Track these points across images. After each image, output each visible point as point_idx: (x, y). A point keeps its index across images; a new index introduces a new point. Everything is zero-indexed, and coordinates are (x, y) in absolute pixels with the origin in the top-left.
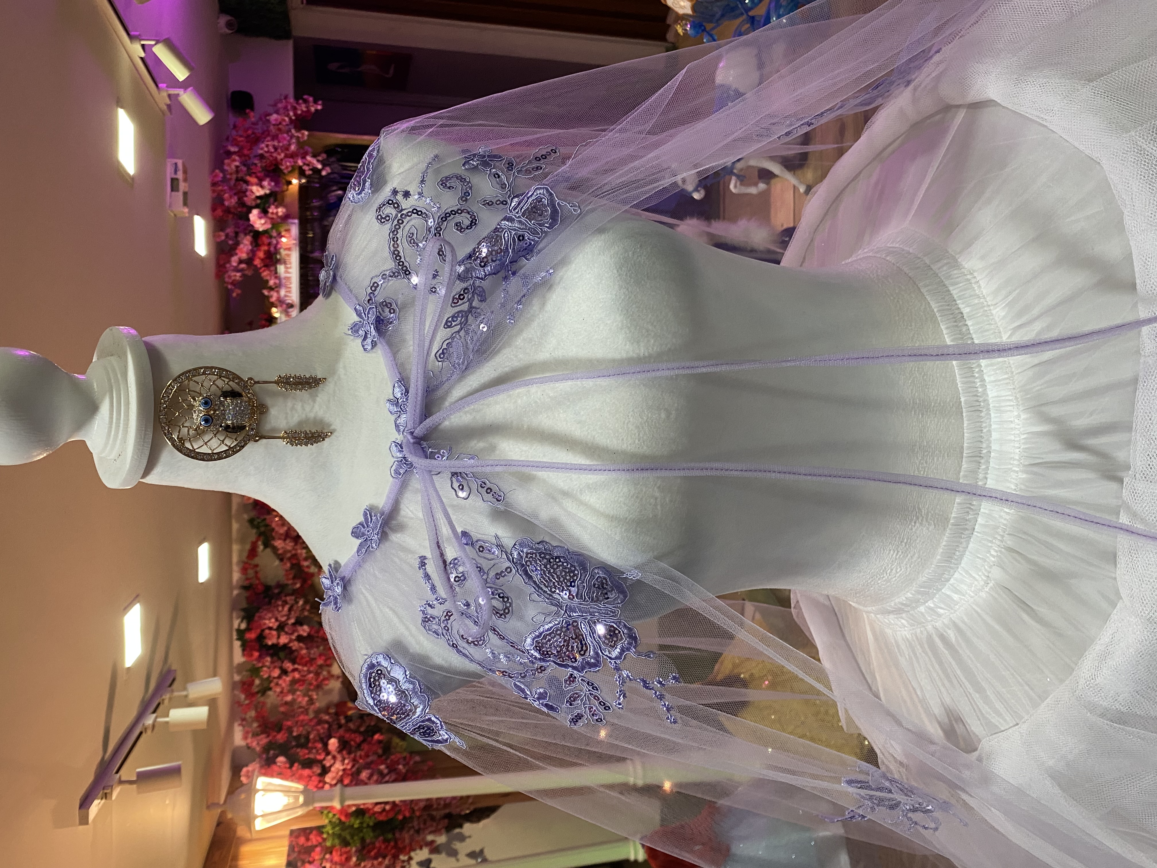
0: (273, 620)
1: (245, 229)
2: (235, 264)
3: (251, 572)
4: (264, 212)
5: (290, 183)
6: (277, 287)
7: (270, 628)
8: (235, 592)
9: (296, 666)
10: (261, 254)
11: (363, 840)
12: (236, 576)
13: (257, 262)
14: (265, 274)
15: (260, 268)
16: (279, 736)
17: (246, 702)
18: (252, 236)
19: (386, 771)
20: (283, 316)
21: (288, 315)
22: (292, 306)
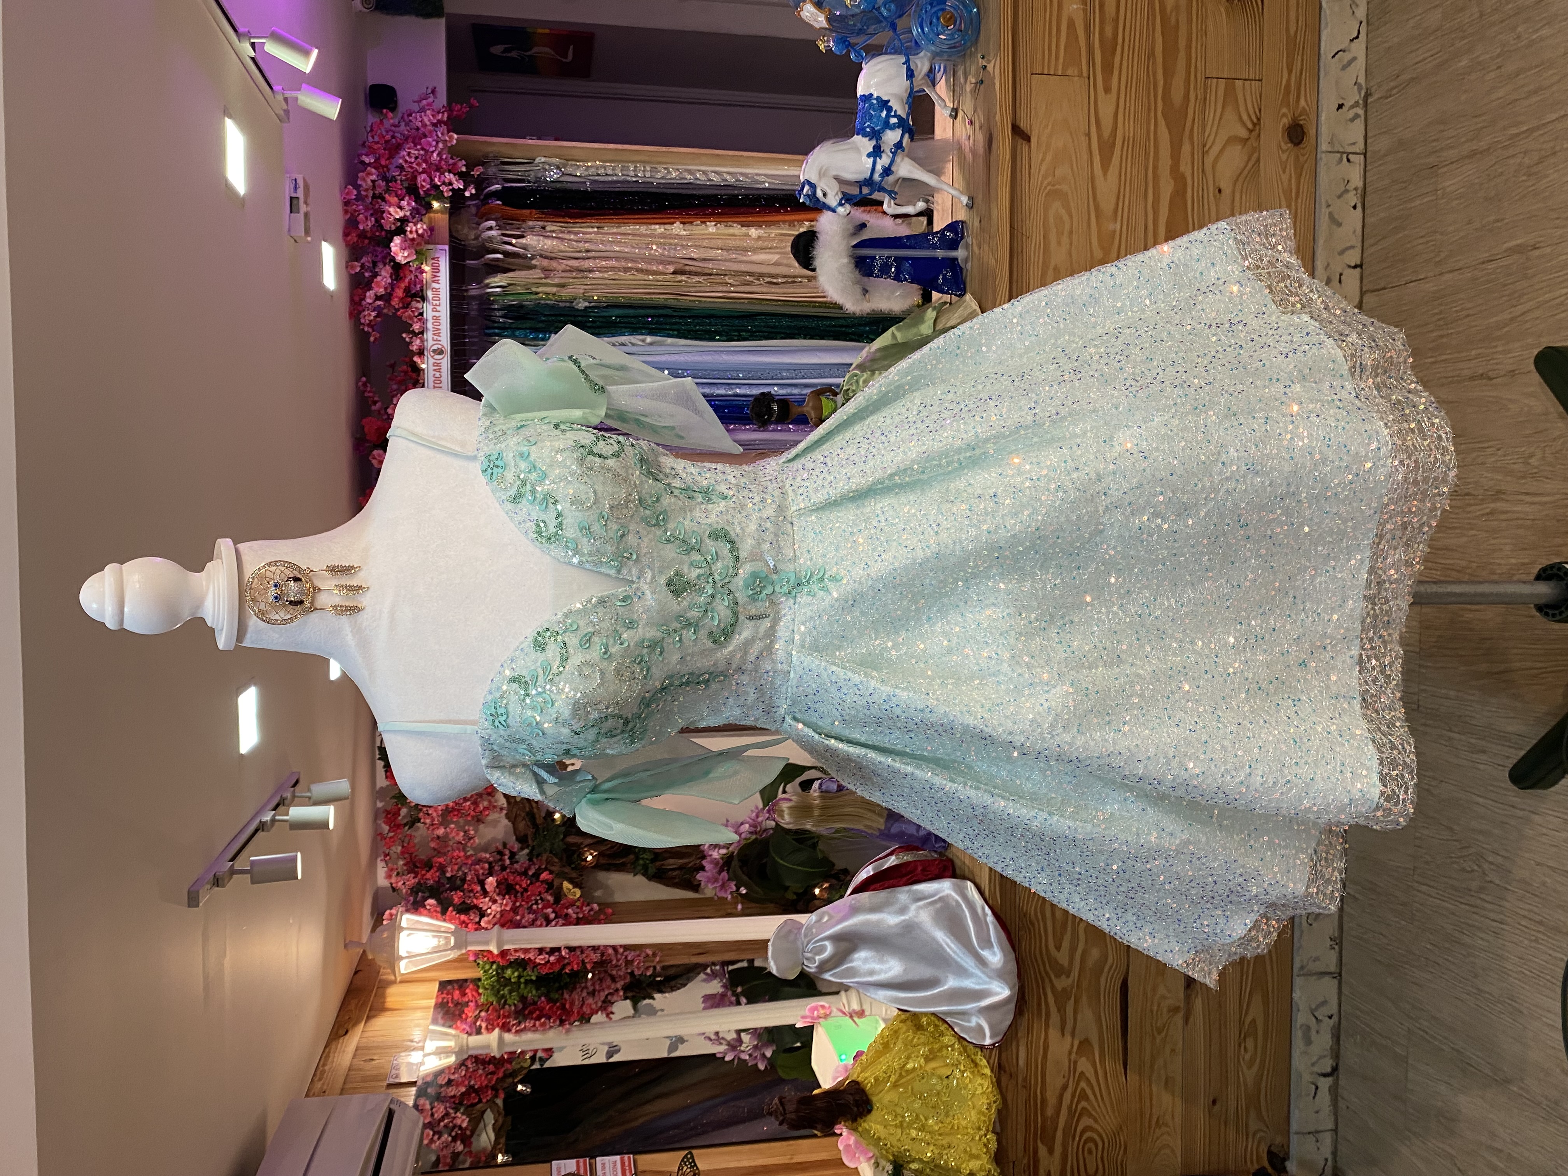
1: (384, 258)
11: (523, 999)
13: (397, 300)
14: (407, 316)
15: (400, 308)
16: (429, 875)
17: (391, 834)
18: (393, 268)
19: (553, 916)
20: (430, 365)
21: (436, 363)
22: (442, 353)
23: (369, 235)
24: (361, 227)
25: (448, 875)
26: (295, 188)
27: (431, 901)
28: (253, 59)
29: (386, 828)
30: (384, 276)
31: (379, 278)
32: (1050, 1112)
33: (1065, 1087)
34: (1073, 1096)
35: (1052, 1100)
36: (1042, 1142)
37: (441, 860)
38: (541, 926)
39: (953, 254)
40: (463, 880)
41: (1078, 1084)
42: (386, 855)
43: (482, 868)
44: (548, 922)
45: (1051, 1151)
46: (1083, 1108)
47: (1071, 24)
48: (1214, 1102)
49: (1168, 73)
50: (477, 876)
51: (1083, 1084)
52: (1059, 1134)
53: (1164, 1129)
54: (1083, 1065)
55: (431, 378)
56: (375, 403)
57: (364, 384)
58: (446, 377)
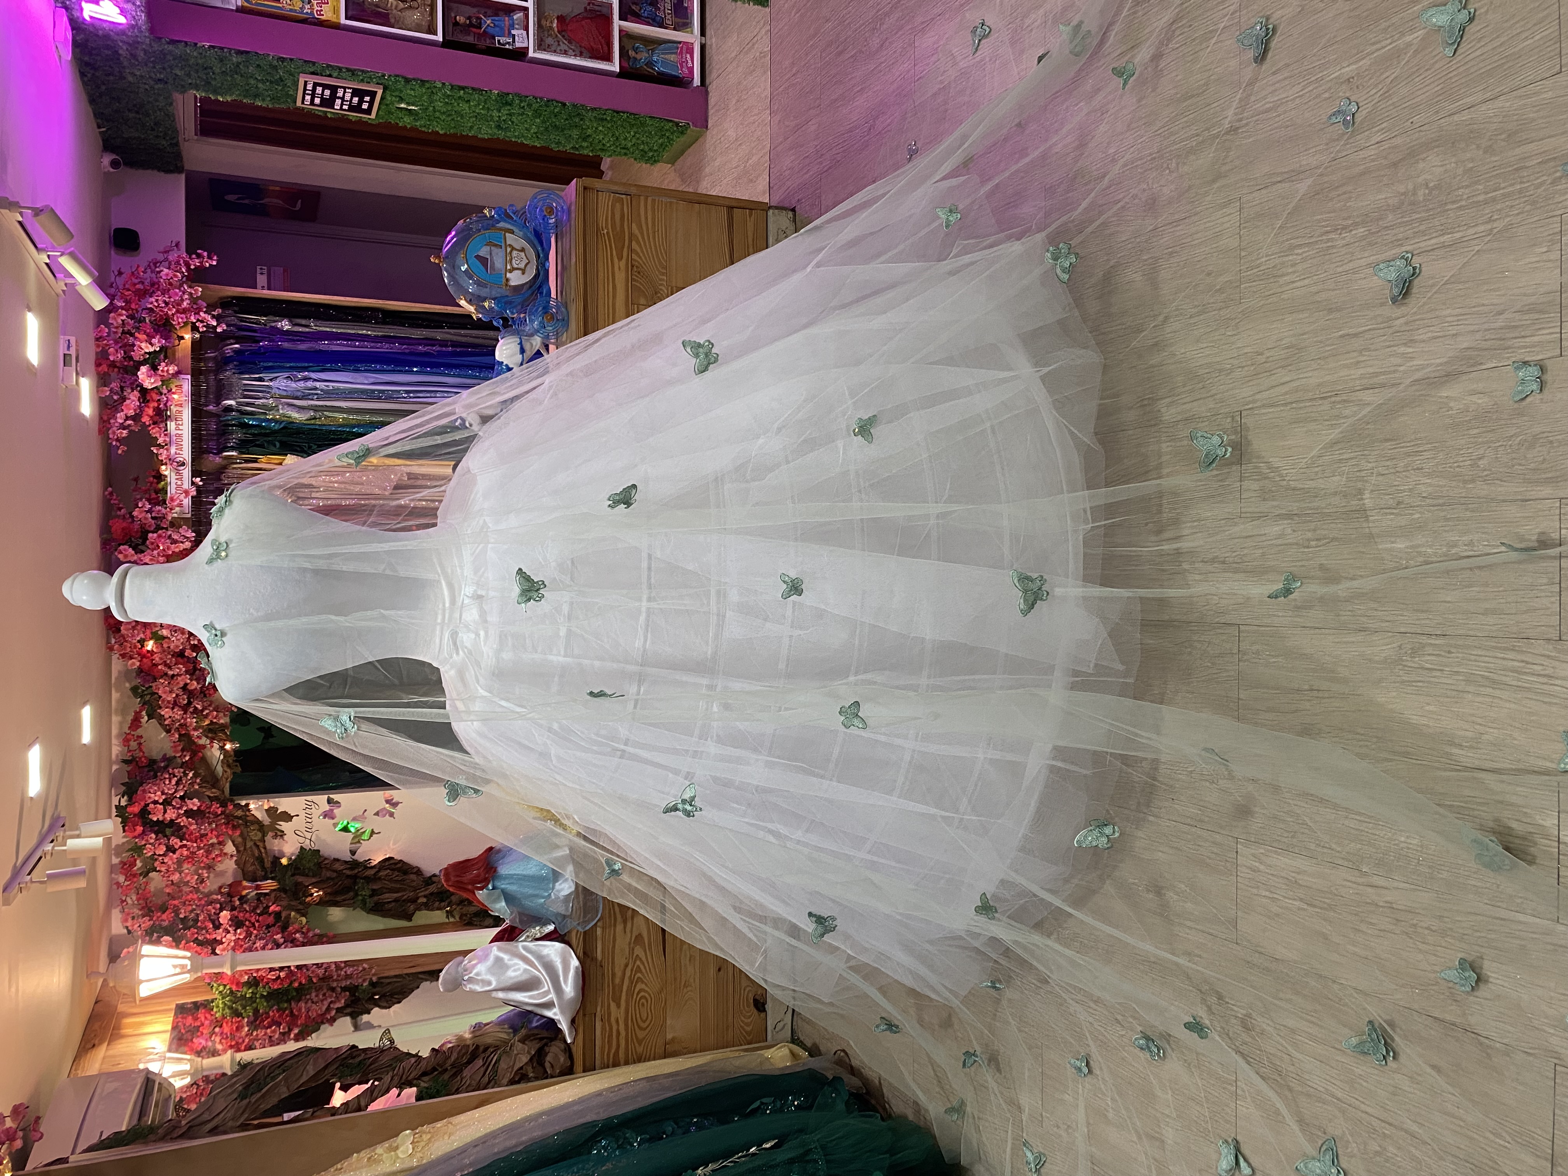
0: (159, 793)
1: (132, 384)
2: (121, 421)
3: (133, 744)
4: (154, 368)
5: (182, 338)
6: (166, 446)
7: (155, 802)
8: (115, 767)
9: (185, 842)
10: (150, 412)
11: (256, 1011)
12: (116, 749)
13: (146, 419)
14: (154, 431)
15: (150, 425)
16: (164, 916)
17: (127, 883)
18: (139, 392)
19: (282, 940)
20: (173, 474)
21: (178, 473)
22: (183, 464)
23: (118, 365)
24: (111, 358)
25: (182, 916)
26: (69, 347)
27: (165, 938)
28: (47, 264)
29: (121, 879)
30: (133, 399)
31: (128, 402)
32: (617, 981)
33: (626, 966)
34: (632, 970)
35: (619, 974)
36: (613, 1001)
37: (176, 902)
38: (272, 949)
40: (196, 921)
41: (635, 963)
42: (123, 901)
43: (214, 908)
44: (278, 946)
45: (618, 1006)
46: (639, 978)
48: (719, 970)
50: (209, 915)
51: (638, 963)
52: (624, 994)
53: (689, 988)
54: (638, 951)
55: (173, 486)
56: (120, 509)
57: (111, 494)
58: (186, 485)
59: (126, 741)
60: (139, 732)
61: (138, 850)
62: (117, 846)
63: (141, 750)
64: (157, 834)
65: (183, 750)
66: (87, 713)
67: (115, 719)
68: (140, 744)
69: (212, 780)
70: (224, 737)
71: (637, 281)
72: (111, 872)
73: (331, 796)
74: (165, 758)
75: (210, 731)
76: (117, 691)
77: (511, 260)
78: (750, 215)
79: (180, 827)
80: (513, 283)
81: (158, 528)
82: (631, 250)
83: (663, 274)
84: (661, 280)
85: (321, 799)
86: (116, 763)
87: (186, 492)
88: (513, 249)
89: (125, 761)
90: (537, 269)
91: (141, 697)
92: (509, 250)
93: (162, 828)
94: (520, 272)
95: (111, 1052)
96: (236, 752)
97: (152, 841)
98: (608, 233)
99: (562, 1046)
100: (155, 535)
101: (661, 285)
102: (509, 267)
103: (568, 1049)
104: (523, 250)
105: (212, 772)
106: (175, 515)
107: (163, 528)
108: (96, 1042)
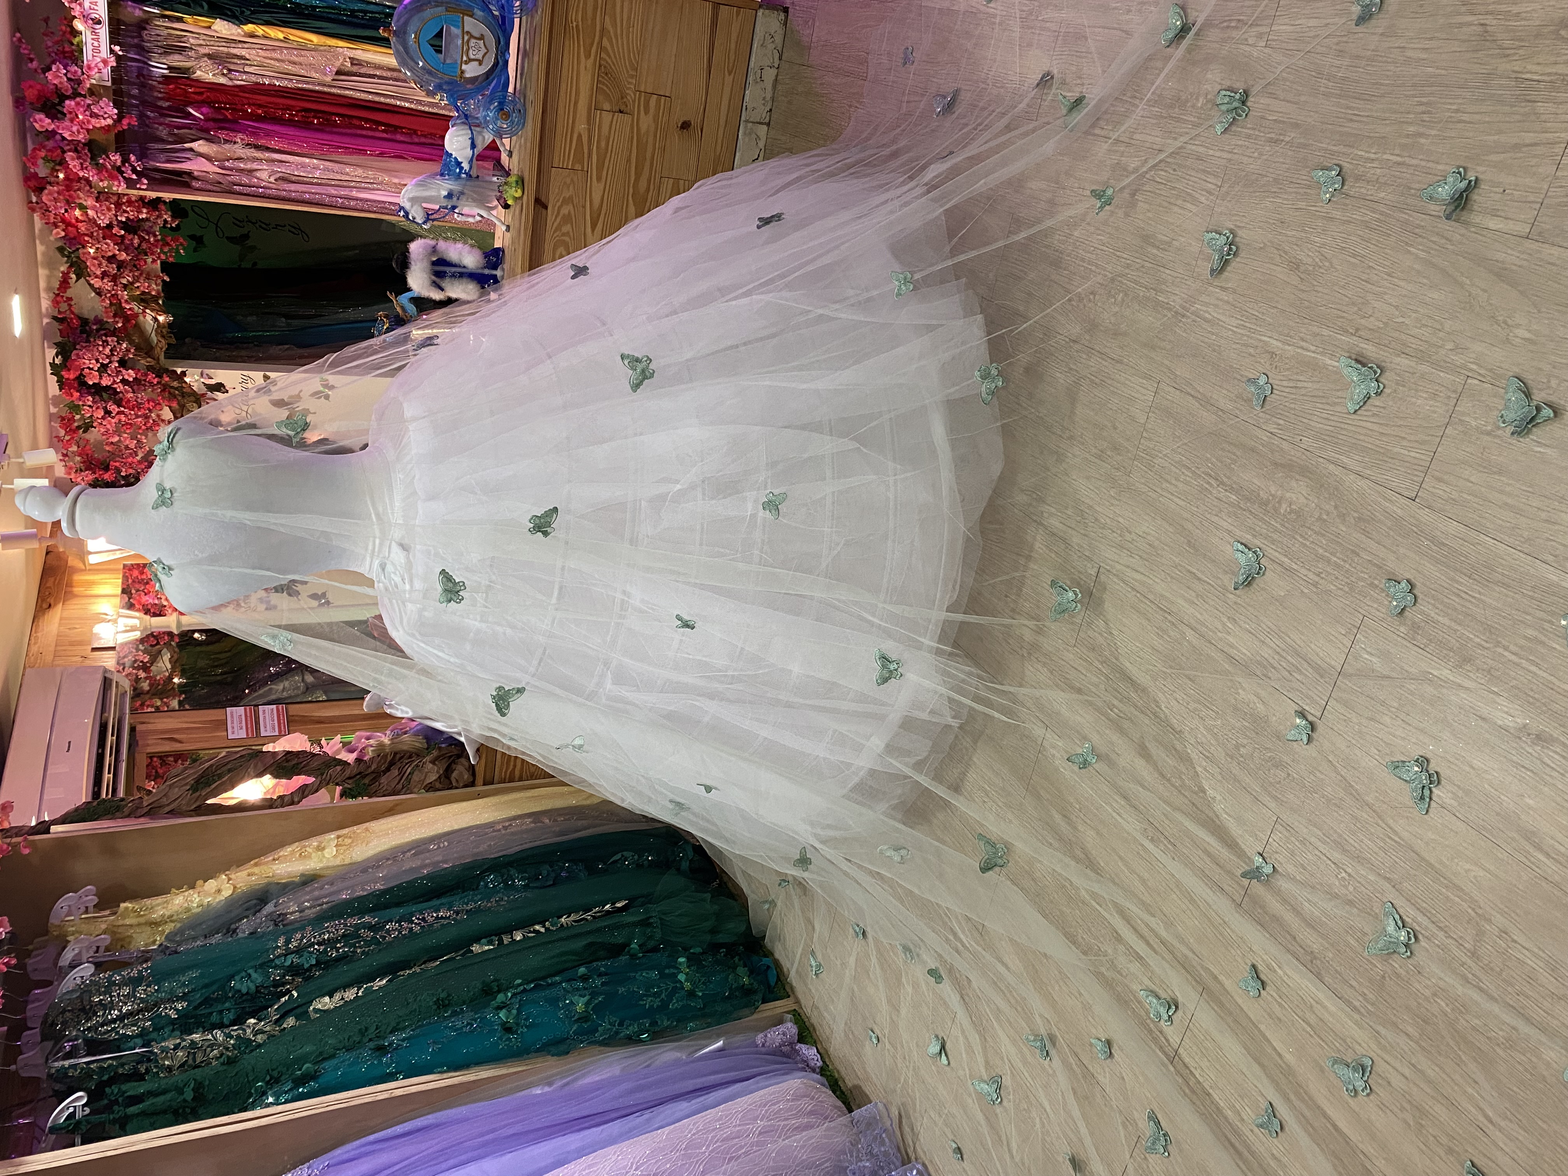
0: (93, 361)
3: (63, 305)
7: (91, 369)
8: (45, 320)
9: (122, 409)
12: (46, 304)
17: (67, 436)
20: (89, 33)
21: (94, 32)
22: (99, 22)
29: (62, 432)
39: (494, 272)
47: (580, 136)
49: (638, 175)
55: (90, 47)
56: (32, 60)
57: (20, 40)
58: (104, 53)
59: (56, 302)
60: (69, 293)
61: (75, 408)
62: (54, 396)
63: (72, 313)
64: (92, 395)
65: (115, 316)
66: (16, 303)
67: (42, 272)
68: (70, 305)
69: (145, 348)
70: (157, 307)
71: (604, 84)
72: (50, 421)
73: (268, 373)
74: (98, 321)
75: (142, 300)
76: (42, 243)
77: (468, 50)
78: (738, 14)
79: (115, 392)
80: (467, 75)
81: (76, 95)
82: (601, 48)
83: (632, 77)
84: (629, 83)
85: (257, 376)
86: (47, 316)
87: (105, 62)
88: (472, 37)
89: (55, 318)
90: (496, 58)
91: (68, 257)
92: (466, 38)
93: (98, 390)
94: (477, 63)
95: (66, 614)
96: (170, 325)
97: (90, 403)
98: (577, 26)
99: (467, 764)
100: (73, 103)
101: (629, 88)
102: (465, 58)
103: (472, 769)
104: (482, 38)
105: (147, 340)
106: (94, 82)
107: (80, 95)
108: (52, 602)
